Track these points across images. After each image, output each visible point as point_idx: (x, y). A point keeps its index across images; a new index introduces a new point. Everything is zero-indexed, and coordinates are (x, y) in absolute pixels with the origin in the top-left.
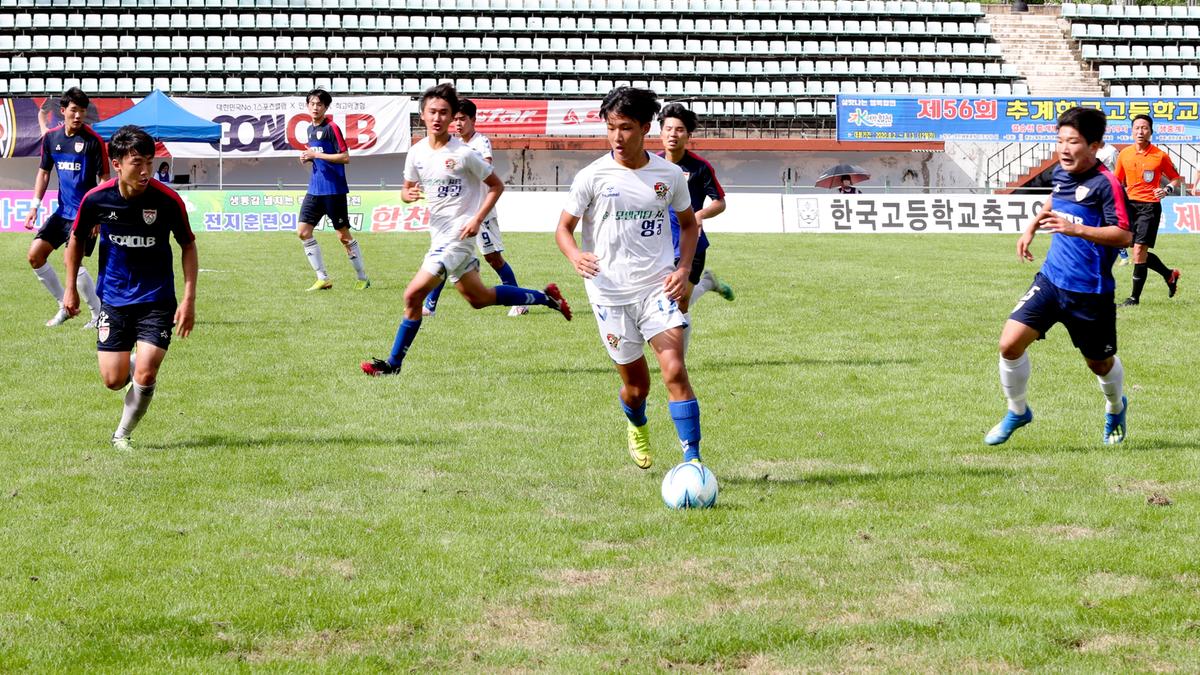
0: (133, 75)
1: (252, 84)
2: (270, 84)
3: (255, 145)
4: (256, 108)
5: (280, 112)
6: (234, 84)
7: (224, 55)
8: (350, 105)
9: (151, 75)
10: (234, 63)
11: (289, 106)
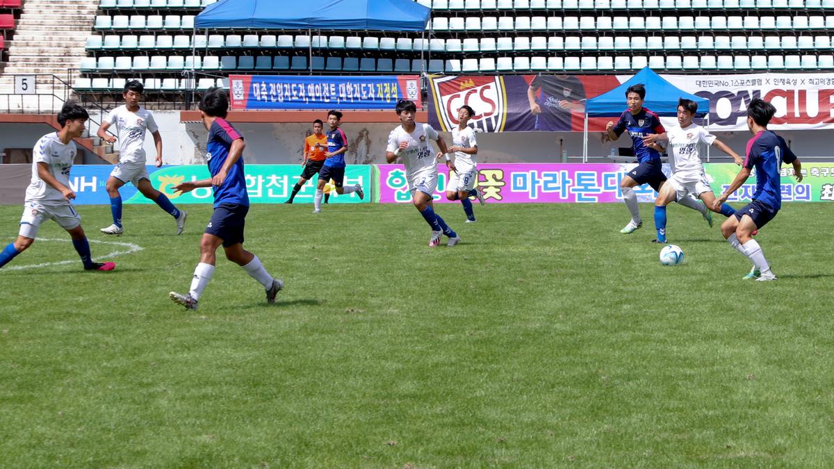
0: (613, 54)
1: (725, 62)
2: (742, 62)
3: (732, 120)
4: (733, 84)
5: (756, 88)
6: (708, 62)
7: (697, 33)
8: (822, 81)
9: (630, 53)
10: (706, 42)
11: (764, 82)
